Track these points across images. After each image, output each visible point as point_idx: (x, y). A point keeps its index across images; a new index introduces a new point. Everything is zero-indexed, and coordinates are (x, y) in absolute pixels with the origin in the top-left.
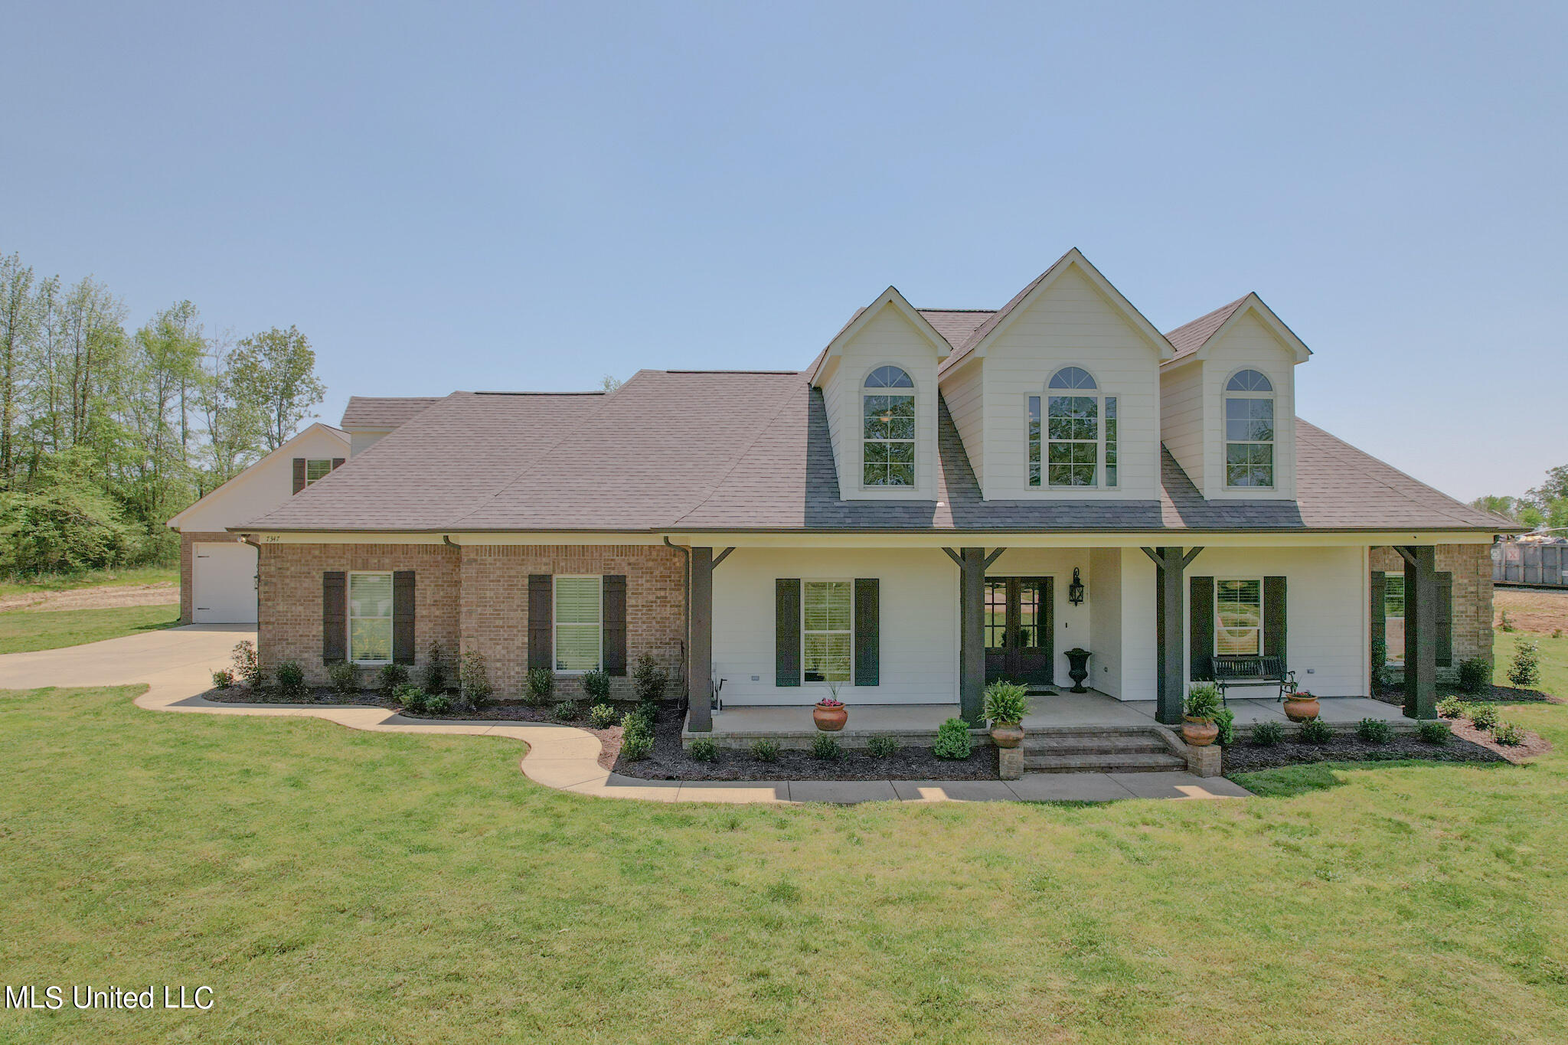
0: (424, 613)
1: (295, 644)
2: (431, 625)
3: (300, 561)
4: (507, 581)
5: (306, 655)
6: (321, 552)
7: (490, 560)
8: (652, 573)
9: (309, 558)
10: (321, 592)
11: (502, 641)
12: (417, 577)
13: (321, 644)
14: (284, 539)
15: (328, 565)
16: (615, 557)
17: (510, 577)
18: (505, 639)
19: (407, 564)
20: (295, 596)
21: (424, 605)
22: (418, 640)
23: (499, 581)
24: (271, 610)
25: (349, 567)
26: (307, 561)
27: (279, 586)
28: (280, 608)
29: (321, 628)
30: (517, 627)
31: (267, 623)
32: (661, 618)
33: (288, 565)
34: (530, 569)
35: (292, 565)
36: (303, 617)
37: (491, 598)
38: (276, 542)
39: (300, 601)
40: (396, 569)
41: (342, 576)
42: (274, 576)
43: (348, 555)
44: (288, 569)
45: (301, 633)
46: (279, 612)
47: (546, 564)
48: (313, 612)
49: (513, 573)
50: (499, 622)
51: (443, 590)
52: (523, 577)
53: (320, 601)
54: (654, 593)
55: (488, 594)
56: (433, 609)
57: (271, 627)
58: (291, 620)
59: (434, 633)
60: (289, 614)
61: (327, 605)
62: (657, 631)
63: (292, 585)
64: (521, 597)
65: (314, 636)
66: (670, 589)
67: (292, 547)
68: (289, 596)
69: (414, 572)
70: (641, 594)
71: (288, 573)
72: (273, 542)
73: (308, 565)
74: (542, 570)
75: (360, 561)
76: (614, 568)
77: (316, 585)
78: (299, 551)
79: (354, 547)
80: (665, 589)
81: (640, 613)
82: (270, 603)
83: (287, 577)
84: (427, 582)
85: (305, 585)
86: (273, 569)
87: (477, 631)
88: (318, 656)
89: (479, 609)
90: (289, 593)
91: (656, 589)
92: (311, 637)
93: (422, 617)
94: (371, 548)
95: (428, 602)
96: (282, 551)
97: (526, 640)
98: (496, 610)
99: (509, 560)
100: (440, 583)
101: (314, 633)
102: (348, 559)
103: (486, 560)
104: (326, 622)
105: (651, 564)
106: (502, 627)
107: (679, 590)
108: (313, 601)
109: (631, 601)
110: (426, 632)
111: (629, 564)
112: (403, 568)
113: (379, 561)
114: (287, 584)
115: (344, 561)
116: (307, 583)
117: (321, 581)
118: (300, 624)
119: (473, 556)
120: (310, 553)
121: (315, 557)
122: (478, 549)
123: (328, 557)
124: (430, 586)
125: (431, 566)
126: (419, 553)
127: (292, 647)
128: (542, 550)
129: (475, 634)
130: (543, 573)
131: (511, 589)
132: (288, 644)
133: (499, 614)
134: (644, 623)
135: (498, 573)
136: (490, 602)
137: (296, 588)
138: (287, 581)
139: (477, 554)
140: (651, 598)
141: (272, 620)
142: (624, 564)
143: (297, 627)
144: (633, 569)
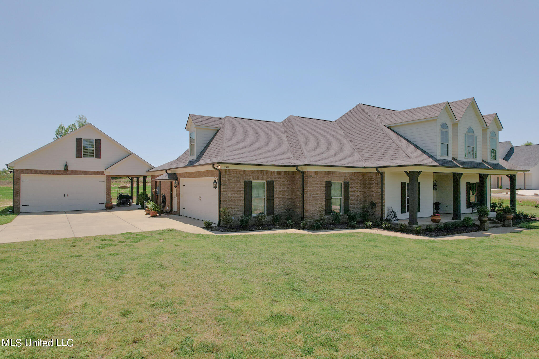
0: (277, 196)
1: (234, 209)
2: (279, 200)
3: (236, 176)
4: (320, 183)
5: (238, 213)
6: (243, 173)
7: (315, 176)
8: (355, 181)
9: (239, 175)
10: (243, 189)
11: (319, 204)
12: (275, 183)
13: (243, 208)
14: (231, 167)
15: (246, 178)
16: (347, 176)
17: (321, 182)
18: (319, 203)
19: (271, 178)
20: (234, 190)
21: (277, 193)
22: (275, 206)
23: (318, 183)
24: (226, 196)
25: (253, 179)
26: (238, 176)
27: (229, 186)
28: (229, 195)
29: (243, 202)
30: (322, 199)
31: (224, 201)
32: (357, 195)
33: (232, 178)
34: (326, 179)
35: (233, 178)
36: (237, 198)
37: (316, 189)
38: (228, 169)
39: (236, 192)
40: (268, 180)
41: (250, 182)
42: (226, 182)
43: (252, 174)
44: (232, 179)
45: (236, 204)
46: (228, 196)
47: (330, 178)
48: (241, 196)
49: (321, 181)
50: (318, 198)
51: (282, 187)
52: (324, 182)
53: (243, 192)
54: (355, 187)
55: (315, 188)
56: (279, 194)
57: (225, 202)
58: (233, 199)
59: (280, 203)
60: (232, 197)
61: (246, 194)
62: (356, 199)
63: (233, 186)
64: (323, 189)
65: (241, 205)
66: (359, 186)
67: (233, 171)
68: (232, 190)
69: (274, 181)
70: (353, 188)
71: (232, 181)
72: (227, 169)
73: (239, 178)
74: (329, 180)
75: (256, 177)
76: (346, 179)
77: (241, 186)
78: (236, 172)
79: (254, 171)
80: (358, 186)
81: (352, 194)
82: (225, 193)
83: (231, 183)
84: (277, 184)
85: (238, 186)
86: (227, 179)
87: (312, 201)
88: (242, 213)
89: (312, 193)
90: (232, 189)
91: (356, 186)
92: (240, 206)
93: (276, 197)
94: (260, 172)
95: (278, 192)
96: (230, 172)
97: (325, 203)
98: (317, 193)
99: (320, 176)
100: (281, 185)
101: (241, 204)
102: (252, 176)
103: (314, 176)
104: (245, 200)
105: (355, 178)
106: (319, 199)
107: (361, 186)
108: (241, 192)
109: (350, 190)
110: (277, 203)
111: (350, 178)
112: (270, 180)
113: (263, 177)
114: (231, 185)
115: (251, 177)
116: (239, 185)
117: (243, 184)
118: (236, 201)
119: (311, 175)
120: (239, 173)
121: (241, 175)
122: (312, 172)
123: (246, 175)
124: (278, 186)
125: (279, 179)
126: (275, 174)
127: (233, 210)
128: (329, 173)
129: (311, 202)
130: (329, 181)
131: (321, 186)
132: (232, 209)
133: (318, 195)
134: (353, 197)
135: (318, 180)
136: (315, 190)
137: (235, 187)
138: (232, 184)
139: (312, 174)
140: (355, 189)
141: (226, 199)
142: (349, 178)
143: (235, 202)
144: (350, 179)
